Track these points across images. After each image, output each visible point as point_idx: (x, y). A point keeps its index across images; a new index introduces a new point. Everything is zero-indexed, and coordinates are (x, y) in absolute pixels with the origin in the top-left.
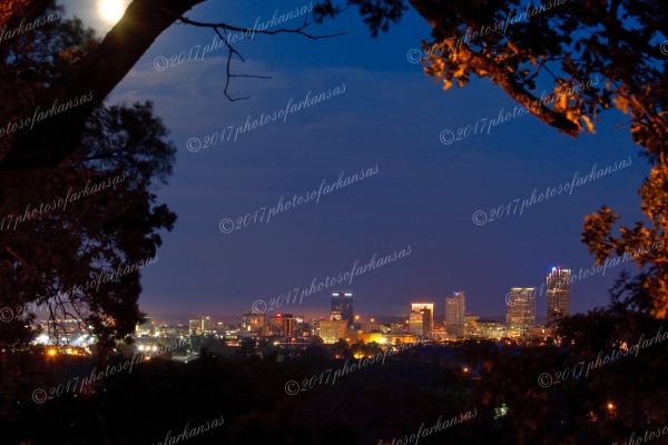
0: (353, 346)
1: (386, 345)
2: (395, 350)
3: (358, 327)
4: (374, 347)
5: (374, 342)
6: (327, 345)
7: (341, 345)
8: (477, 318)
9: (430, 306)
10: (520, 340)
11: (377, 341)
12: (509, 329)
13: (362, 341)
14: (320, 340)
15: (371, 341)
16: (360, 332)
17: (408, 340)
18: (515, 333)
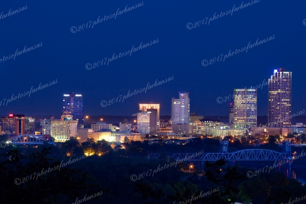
0: (84, 144)
1: (115, 143)
2: (123, 148)
3: (88, 126)
4: (104, 145)
5: (103, 141)
6: (59, 143)
7: (72, 143)
8: (202, 117)
9: (157, 106)
10: (243, 138)
11: (106, 140)
12: (232, 128)
13: (92, 140)
14: (52, 139)
15: (100, 139)
16: (90, 131)
17: (137, 138)
18: (237, 132)
